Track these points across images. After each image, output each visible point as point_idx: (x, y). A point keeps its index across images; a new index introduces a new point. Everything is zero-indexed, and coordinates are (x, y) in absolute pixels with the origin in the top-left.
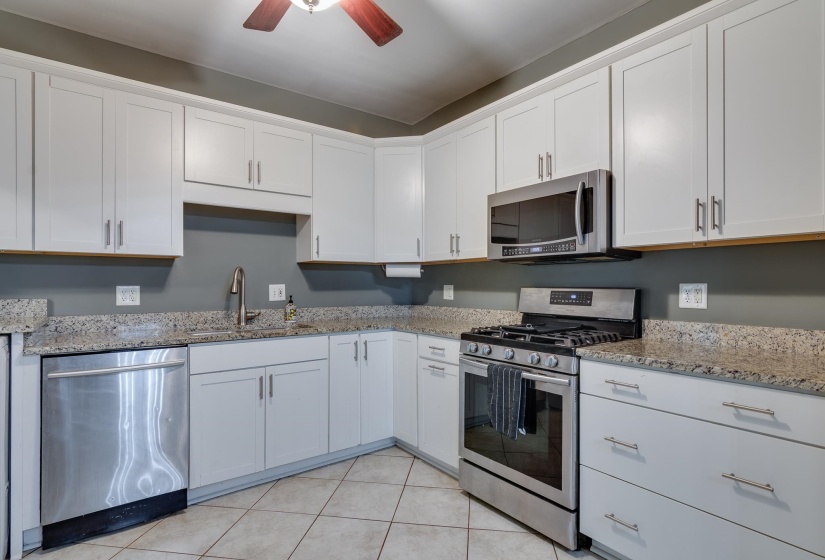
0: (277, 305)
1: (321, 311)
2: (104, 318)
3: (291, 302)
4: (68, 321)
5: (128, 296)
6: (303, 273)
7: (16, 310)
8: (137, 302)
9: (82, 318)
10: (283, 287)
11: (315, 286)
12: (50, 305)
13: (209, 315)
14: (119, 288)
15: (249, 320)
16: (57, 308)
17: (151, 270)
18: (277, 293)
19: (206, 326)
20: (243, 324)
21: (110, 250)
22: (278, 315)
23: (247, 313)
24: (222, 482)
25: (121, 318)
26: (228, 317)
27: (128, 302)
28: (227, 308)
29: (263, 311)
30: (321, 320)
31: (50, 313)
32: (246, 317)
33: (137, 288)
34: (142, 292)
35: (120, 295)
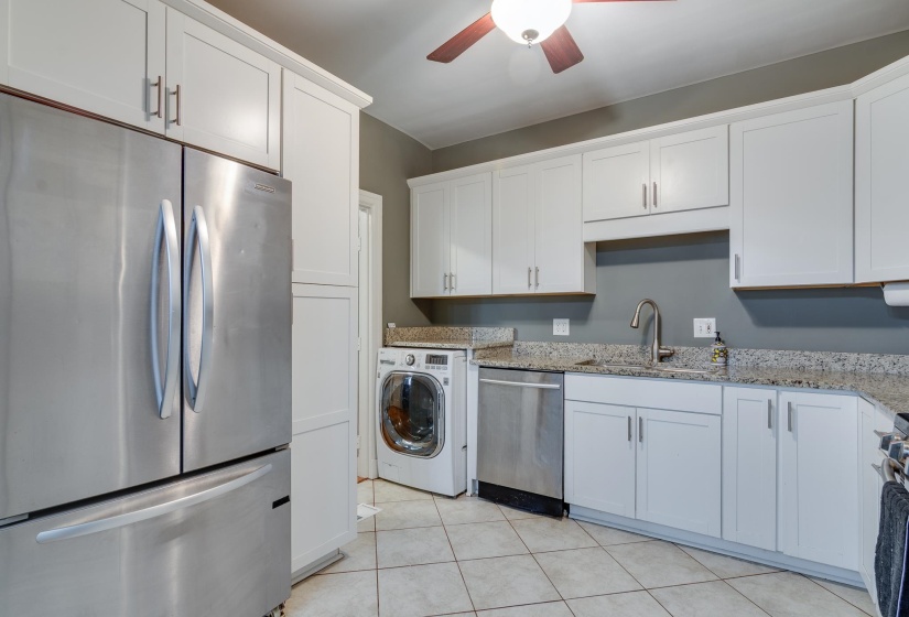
0: (703, 343)
1: (772, 355)
2: (544, 344)
3: (718, 339)
4: (524, 344)
5: (561, 328)
6: (746, 305)
7: (499, 335)
8: (567, 333)
9: (531, 344)
10: (712, 321)
11: (762, 320)
12: (515, 332)
13: (624, 348)
14: (555, 321)
15: (662, 358)
16: (520, 336)
17: (577, 305)
18: (705, 328)
19: (622, 359)
20: (655, 360)
21: (530, 291)
22: (704, 354)
23: (659, 348)
24: (601, 512)
25: (555, 345)
26: (643, 352)
27: (561, 333)
28: (644, 343)
29: (684, 349)
30: (770, 368)
31: (515, 338)
32: (659, 354)
33: (567, 321)
34: (571, 324)
35: (555, 327)
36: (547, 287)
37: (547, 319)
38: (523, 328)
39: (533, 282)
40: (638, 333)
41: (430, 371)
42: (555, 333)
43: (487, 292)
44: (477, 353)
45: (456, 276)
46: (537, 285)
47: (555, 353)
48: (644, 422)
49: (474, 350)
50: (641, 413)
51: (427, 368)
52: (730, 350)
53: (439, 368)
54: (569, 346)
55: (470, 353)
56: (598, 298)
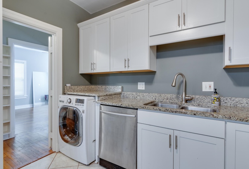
0: (207, 94)
1: (245, 101)
2: (134, 93)
3: (216, 93)
4: (126, 93)
5: (141, 86)
6: (230, 76)
7: (116, 89)
8: (144, 89)
9: (129, 93)
10: (212, 84)
11: (238, 83)
12: (122, 88)
13: (169, 96)
14: (139, 83)
15: (187, 101)
16: (124, 89)
18: (208, 87)
19: (168, 101)
20: (184, 102)
21: (126, 69)
22: (207, 100)
23: (186, 96)
25: (138, 94)
26: (178, 98)
27: (141, 89)
28: (178, 93)
29: (197, 96)
31: (122, 90)
32: (185, 99)
33: (144, 83)
34: (145, 85)
35: (139, 86)
36: (133, 67)
37: (136, 82)
38: (126, 86)
39: (127, 65)
40: (175, 89)
41: (77, 106)
42: (139, 88)
43: (108, 71)
44: (100, 98)
45: (96, 64)
46: (129, 67)
47: (138, 97)
48: (178, 138)
49: (99, 97)
50: (176, 133)
51: (76, 105)
52: (222, 98)
53: (80, 105)
54: (145, 94)
55: (97, 98)
56: (157, 73)
